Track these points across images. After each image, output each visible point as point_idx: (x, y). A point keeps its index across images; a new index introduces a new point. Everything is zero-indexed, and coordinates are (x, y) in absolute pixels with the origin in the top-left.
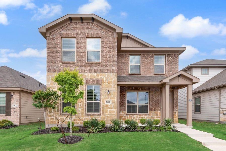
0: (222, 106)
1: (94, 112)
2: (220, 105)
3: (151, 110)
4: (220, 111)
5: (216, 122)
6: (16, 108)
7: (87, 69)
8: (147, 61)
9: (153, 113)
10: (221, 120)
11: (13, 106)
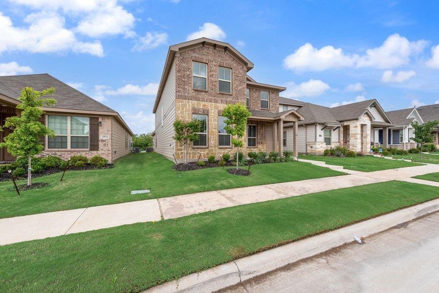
0: (308, 140)
1: (225, 145)
2: (306, 139)
3: (259, 143)
4: (306, 145)
5: (305, 153)
6: (107, 139)
7: (219, 99)
8: (255, 95)
9: (260, 146)
10: (308, 152)
11: (101, 137)
